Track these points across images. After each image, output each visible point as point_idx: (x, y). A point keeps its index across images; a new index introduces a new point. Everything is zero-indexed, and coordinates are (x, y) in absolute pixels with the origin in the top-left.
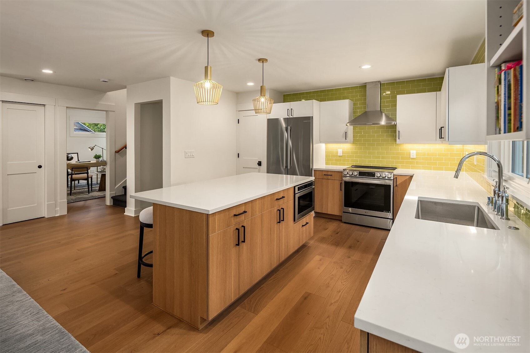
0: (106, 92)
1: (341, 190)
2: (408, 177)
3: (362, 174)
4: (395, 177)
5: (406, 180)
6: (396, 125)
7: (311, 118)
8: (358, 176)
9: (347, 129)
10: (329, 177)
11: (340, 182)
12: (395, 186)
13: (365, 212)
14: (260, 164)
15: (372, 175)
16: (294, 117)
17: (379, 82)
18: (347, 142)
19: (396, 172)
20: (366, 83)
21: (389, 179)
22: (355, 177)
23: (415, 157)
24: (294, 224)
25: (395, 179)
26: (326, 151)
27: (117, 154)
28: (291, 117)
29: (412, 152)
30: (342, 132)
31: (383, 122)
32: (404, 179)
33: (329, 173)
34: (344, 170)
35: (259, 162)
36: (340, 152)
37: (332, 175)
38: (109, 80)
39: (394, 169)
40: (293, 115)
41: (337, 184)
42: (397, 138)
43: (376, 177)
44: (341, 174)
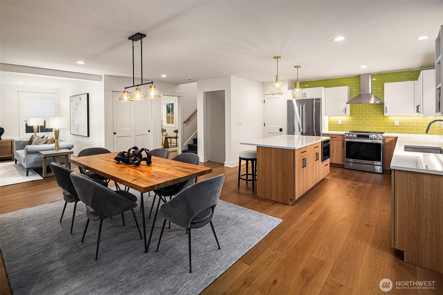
0: (178, 84)
1: (343, 147)
2: (394, 138)
3: (359, 136)
4: (384, 138)
5: (392, 140)
6: (384, 103)
7: (320, 99)
8: (356, 137)
9: (347, 106)
10: (334, 139)
11: (343, 142)
12: (384, 144)
13: (362, 162)
14: (281, 130)
15: (367, 137)
16: (307, 98)
17: (370, 74)
18: (347, 115)
19: (384, 135)
20: (360, 75)
21: (380, 139)
22: (354, 138)
23: (398, 125)
24: (322, 163)
25: (384, 139)
26: (329, 121)
27: (184, 124)
28: (305, 98)
29: (395, 121)
30: (343, 108)
31: (372, 101)
32: (390, 139)
33: (334, 136)
34: (346, 134)
35: (280, 129)
36: (340, 122)
37: (336, 137)
38: (192, 78)
39: (383, 133)
40: (306, 97)
41: (340, 143)
42: (385, 112)
43: (370, 138)
44: (343, 136)
